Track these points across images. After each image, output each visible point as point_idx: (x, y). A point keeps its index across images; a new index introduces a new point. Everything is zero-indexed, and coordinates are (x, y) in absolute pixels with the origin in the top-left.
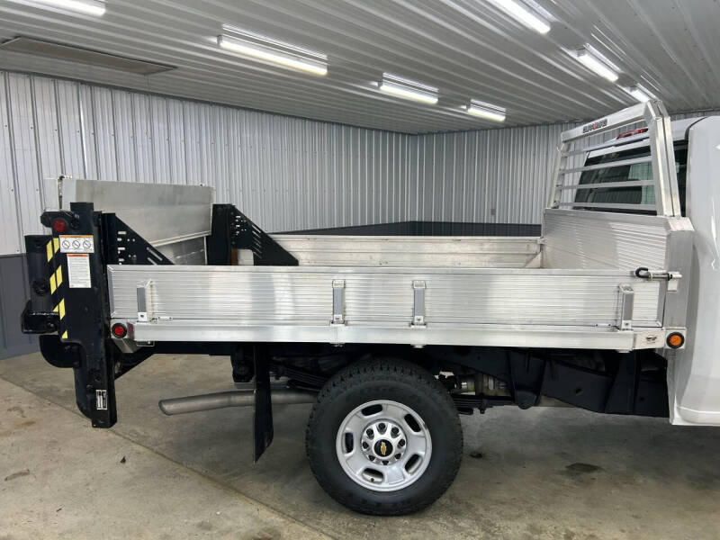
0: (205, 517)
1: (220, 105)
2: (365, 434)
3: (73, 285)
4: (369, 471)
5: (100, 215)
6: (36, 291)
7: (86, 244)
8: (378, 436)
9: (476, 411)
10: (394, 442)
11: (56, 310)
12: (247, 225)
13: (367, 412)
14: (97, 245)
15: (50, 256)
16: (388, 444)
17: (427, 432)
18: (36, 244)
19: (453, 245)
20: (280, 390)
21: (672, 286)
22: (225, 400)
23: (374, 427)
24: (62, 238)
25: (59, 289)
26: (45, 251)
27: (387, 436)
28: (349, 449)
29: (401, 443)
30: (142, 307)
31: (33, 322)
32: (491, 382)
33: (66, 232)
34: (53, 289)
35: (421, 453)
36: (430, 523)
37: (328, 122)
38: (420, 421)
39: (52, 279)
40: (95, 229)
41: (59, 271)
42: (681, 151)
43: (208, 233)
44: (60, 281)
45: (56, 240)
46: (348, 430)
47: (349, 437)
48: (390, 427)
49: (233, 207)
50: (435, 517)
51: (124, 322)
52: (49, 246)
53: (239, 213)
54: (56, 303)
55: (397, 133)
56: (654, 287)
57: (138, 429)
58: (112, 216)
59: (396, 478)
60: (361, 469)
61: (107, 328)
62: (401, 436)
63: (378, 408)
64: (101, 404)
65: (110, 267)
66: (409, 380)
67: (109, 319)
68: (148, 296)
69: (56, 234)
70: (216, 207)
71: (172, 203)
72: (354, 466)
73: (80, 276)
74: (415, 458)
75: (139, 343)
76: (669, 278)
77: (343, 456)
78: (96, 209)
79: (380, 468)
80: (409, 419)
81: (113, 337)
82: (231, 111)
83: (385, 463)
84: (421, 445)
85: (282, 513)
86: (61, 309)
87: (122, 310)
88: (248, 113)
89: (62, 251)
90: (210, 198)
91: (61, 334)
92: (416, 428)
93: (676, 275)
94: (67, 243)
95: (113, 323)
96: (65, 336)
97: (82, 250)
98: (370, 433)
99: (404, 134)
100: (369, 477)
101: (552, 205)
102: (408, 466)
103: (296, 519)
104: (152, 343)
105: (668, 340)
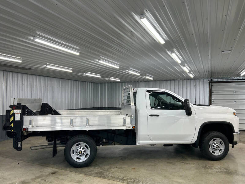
0: (41, 170)
1: (42, 76)
2: (77, 150)
3: (16, 120)
4: (77, 158)
5: (23, 105)
6: (7, 121)
7: (20, 111)
8: (79, 150)
9: (101, 145)
10: (83, 151)
11: (11, 125)
12: (51, 108)
13: (77, 145)
14: (22, 112)
15: (11, 114)
16: (81, 151)
17: (89, 148)
18: (8, 112)
19: (101, 112)
20: (58, 144)
21: (132, 117)
22: (46, 147)
23: (79, 148)
24: (14, 110)
25: (12, 121)
26: (10, 113)
27: (81, 150)
28: (73, 153)
29: (84, 151)
30: (30, 124)
31: (5, 128)
32: (105, 140)
33: (15, 109)
34: (11, 121)
35: (88, 153)
36: (90, 168)
37: (73, 80)
38: (88, 146)
39: (11, 119)
40: (22, 108)
41: (13, 117)
42: (135, 94)
43: (40, 110)
44: (13, 119)
45: (13, 111)
46: (73, 149)
47: (73, 151)
48: (82, 148)
49: (47, 103)
50: (91, 167)
51: (26, 128)
52: (11, 112)
53: (49, 105)
54: (12, 124)
55: (93, 83)
56: (129, 118)
57: (21, 159)
58: (25, 106)
59: (83, 159)
60: (76, 158)
61: (22, 129)
62: (84, 150)
63: (79, 144)
64: (19, 145)
65: (24, 116)
66: (86, 138)
67: (23, 127)
68: (32, 122)
69: (13, 110)
70: (42, 103)
71: (33, 103)
72: (74, 157)
73: (17, 118)
74: (87, 154)
75: (29, 132)
76: (131, 116)
77: (72, 155)
78: (22, 104)
79: (80, 157)
80: (86, 146)
81: (23, 131)
82: (45, 77)
83: (81, 155)
84: (88, 151)
85: (58, 169)
86: (12, 125)
87: (26, 125)
88: (50, 78)
89: (14, 113)
90: (41, 102)
91: (12, 130)
92: (87, 148)
93: (133, 115)
94: (15, 111)
95: (23, 128)
96: (13, 131)
97: (18, 112)
98: (78, 149)
99: (95, 83)
100: (77, 159)
101: (122, 103)
102: (86, 157)
103: (61, 169)
104: (32, 131)
105: (133, 127)
